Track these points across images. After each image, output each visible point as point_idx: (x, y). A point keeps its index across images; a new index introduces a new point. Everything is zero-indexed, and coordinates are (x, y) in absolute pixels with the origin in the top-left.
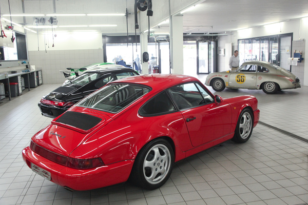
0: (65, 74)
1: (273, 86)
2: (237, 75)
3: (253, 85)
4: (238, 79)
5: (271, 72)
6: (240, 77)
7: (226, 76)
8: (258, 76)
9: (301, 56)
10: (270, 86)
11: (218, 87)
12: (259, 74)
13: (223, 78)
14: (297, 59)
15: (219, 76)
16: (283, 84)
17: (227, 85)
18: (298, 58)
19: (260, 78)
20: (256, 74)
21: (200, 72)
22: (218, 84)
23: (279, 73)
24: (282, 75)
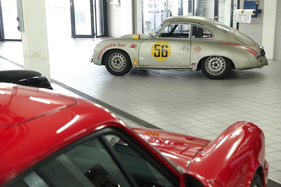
1: (221, 65)
2: (153, 44)
3: (185, 63)
4: (157, 52)
5: (217, 37)
6: (160, 48)
7: (133, 46)
8: (194, 46)
9: (257, 6)
10: (216, 65)
11: (119, 68)
12: (196, 42)
13: (127, 49)
14: (250, 12)
15: (119, 45)
16: (240, 61)
17: (135, 64)
18: (252, 10)
19: (198, 49)
20: (191, 42)
21: (77, 33)
22: (118, 62)
23: (232, 40)
24: (237, 42)
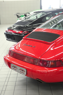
0: (17, 16)
